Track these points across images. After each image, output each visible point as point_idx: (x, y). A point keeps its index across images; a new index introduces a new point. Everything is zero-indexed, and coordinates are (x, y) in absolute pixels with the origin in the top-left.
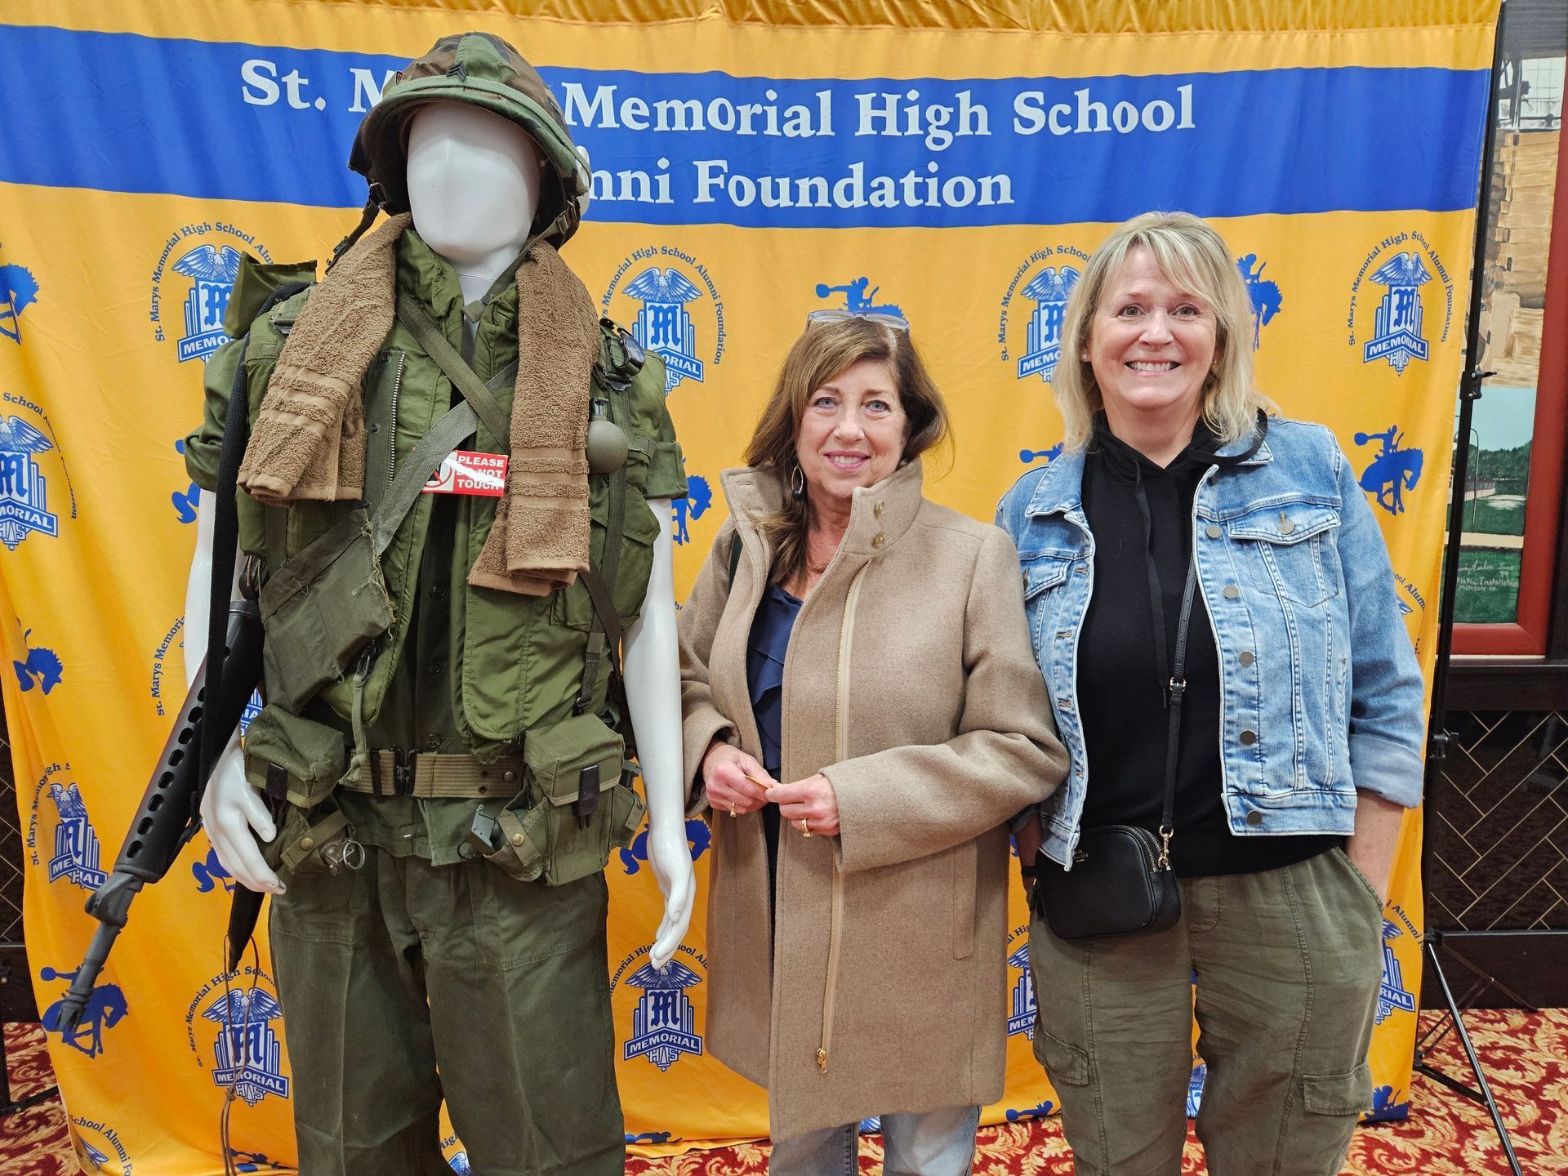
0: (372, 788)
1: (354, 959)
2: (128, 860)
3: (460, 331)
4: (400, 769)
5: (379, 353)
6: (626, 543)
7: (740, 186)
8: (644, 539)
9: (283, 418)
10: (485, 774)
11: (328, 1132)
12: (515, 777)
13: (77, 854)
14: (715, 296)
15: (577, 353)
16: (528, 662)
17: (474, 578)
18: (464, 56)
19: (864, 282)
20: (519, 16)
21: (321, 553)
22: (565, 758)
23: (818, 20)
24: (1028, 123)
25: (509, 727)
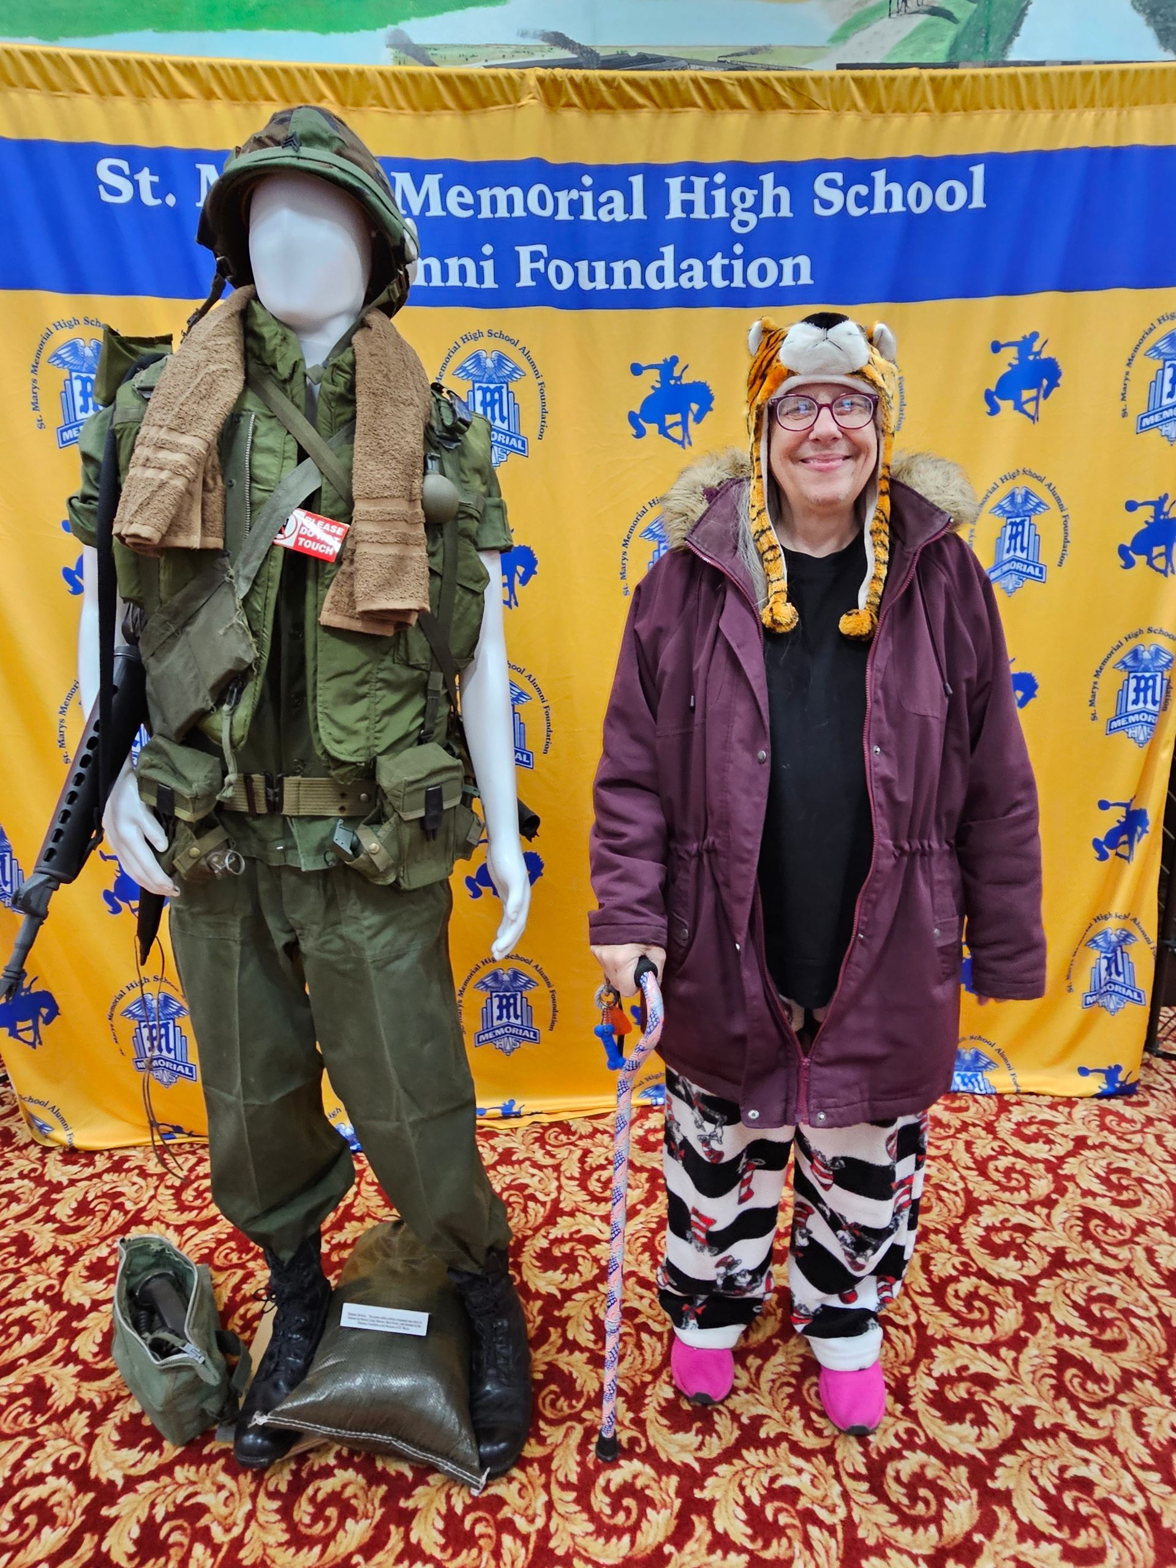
0: (246, 806)
1: (242, 953)
2: (45, 863)
3: (303, 393)
4: (271, 791)
5: (232, 415)
6: (460, 591)
7: (559, 271)
8: (476, 587)
9: (150, 473)
10: (344, 796)
11: (230, 1093)
12: (369, 798)
13: (6, 883)
14: (537, 375)
15: (411, 412)
16: (375, 696)
17: (327, 617)
18: (297, 128)
19: (675, 360)
21: (190, 599)
22: (411, 778)
23: (630, 105)
24: (827, 204)
25: (363, 752)
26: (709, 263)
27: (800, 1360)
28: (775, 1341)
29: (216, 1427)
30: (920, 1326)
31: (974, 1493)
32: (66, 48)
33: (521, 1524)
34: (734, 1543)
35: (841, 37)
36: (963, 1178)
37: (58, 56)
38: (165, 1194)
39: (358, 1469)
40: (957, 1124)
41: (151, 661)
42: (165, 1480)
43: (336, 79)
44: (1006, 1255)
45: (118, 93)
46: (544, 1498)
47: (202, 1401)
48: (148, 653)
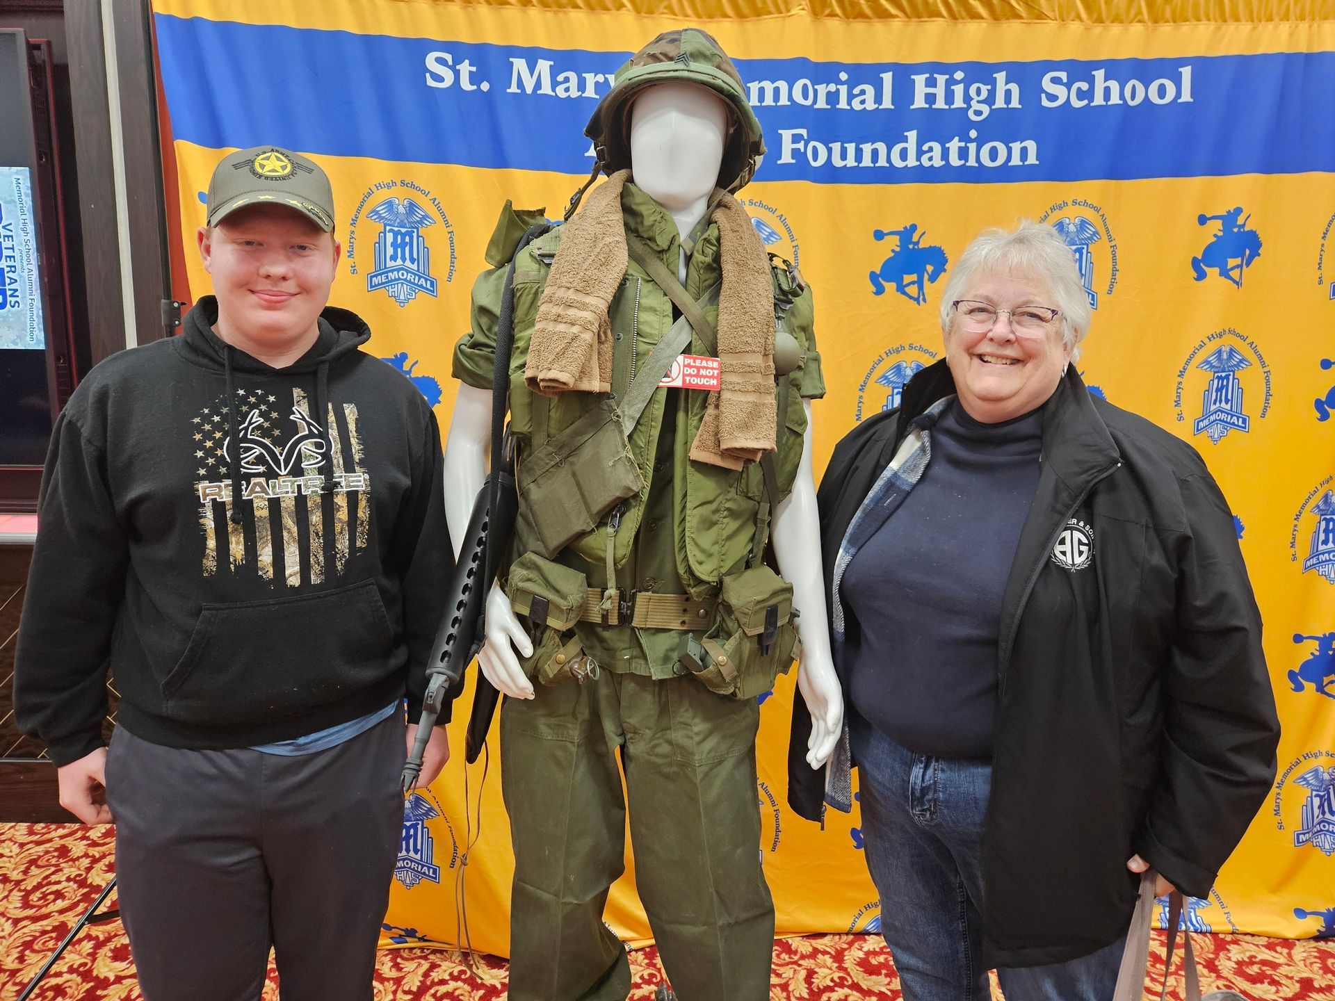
0: (600, 619)
1: (578, 754)
4: (623, 605)
5: (623, 278)
7: (815, 150)
8: (799, 430)
9: (561, 327)
10: (685, 611)
11: (547, 892)
12: (707, 612)
14: (792, 239)
16: (723, 523)
17: (695, 454)
18: (686, 47)
19: (914, 227)
20: (643, 14)
21: (578, 433)
22: (759, 598)
23: (884, 15)
24: (1053, 98)
25: (715, 573)
26: (947, 145)
45: (449, 1)
48: (530, 480)
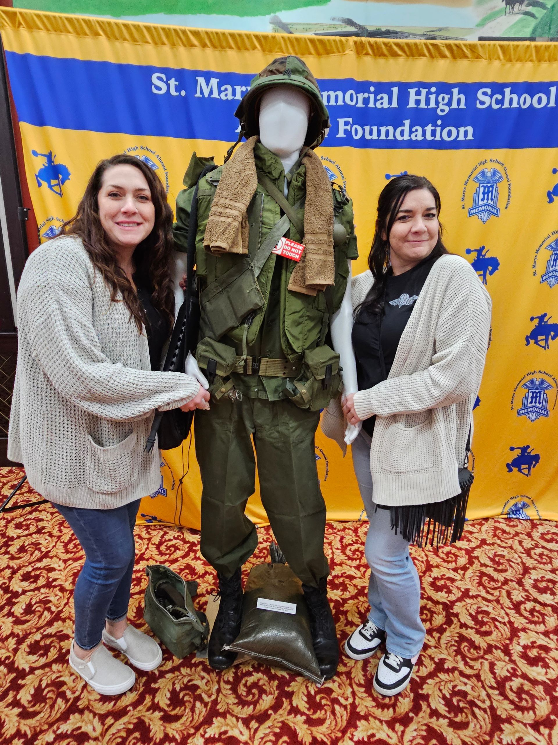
1: (232, 437)
4: (255, 364)
6: (339, 277)
7: (356, 130)
8: (344, 275)
9: (222, 219)
10: (285, 368)
11: (218, 500)
12: (296, 368)
14: (343, 178)
16: (305, 323)
17: (291, 287)
18: (289, 66)
19: (406, 174)
20: (266, 52)
21: (231, 276)
22: (322, 361)
23: (395, 55)
24: (482, 103)
25: (300, 348)
26: (425, 128)
27: (458, 635)
28: (445, 626)
29: (196, 651)
30: (511, 623)
31: (548, 698)
32: (130, 21)
33: (342, 700)
34: (441, 714)
35: (482, 24)
36: (520, 557)
37: (139, 26)
38: (152, 548)
39: (263, 673)
40: (514, 533)
41: (207, 303)
42: (177, 673)
43: (262, 40)
44: (546, 593)
45: (163, 44)
46: (350, 690)
47: (192, 639)
48: (206, 300)
